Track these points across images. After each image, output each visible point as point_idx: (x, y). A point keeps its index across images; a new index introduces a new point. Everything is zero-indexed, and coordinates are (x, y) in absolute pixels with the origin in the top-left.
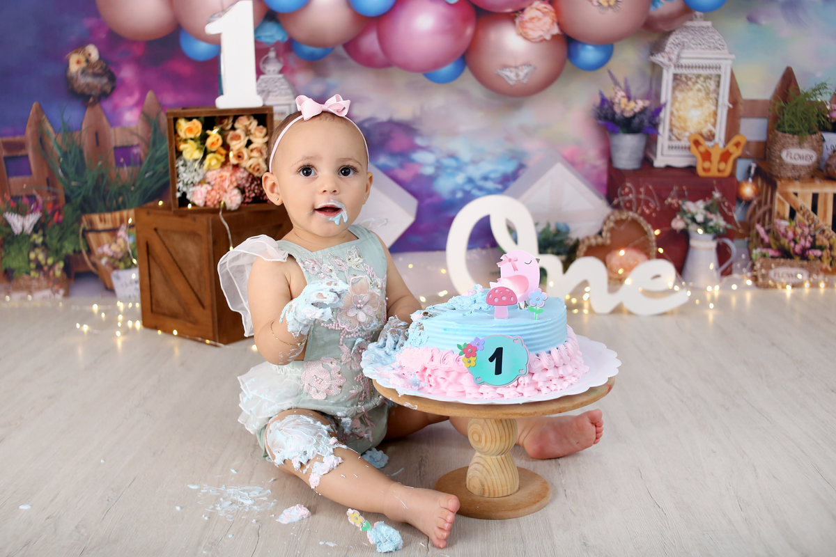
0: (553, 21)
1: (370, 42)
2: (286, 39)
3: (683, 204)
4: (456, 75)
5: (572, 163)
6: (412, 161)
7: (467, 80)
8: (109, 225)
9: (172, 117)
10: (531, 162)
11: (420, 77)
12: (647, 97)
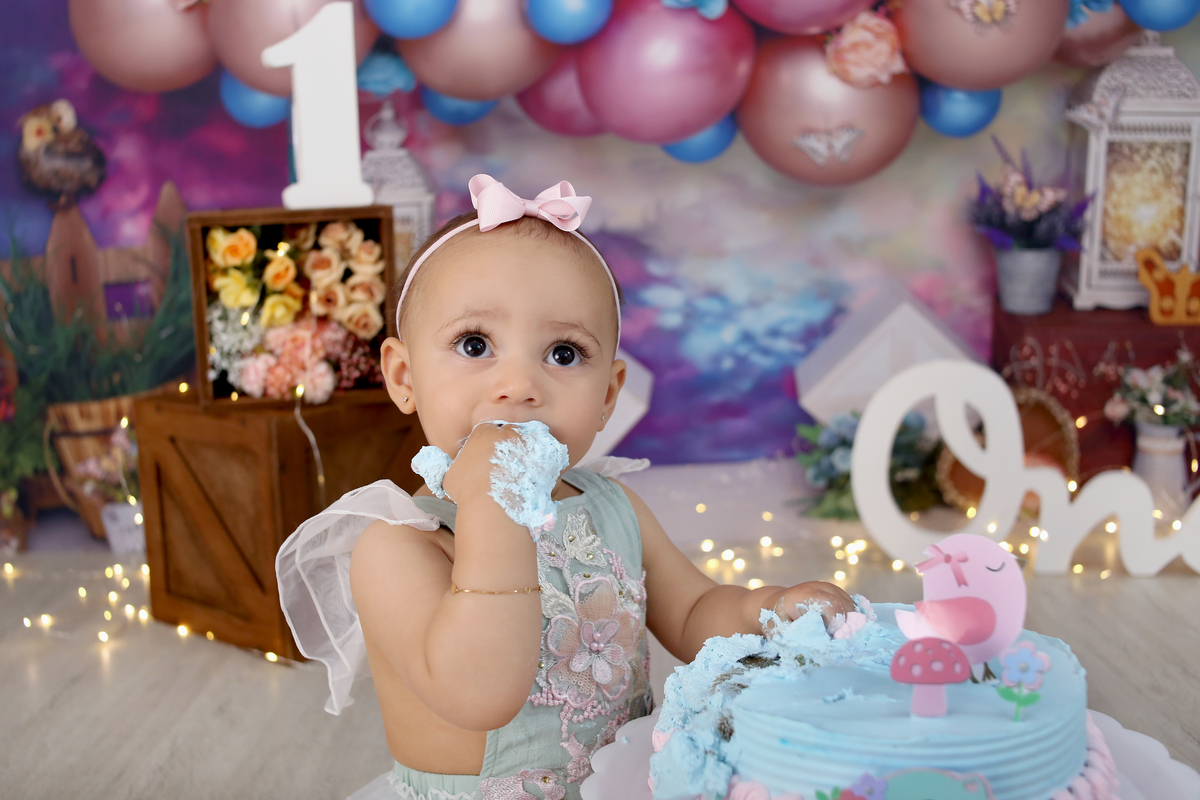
0: (893, 49)
1: (565, 90)
2: (411, 86)
3: (1127, 372)
4: (720, 148)
5: (930, 303)
6: (641, 304)
7: (740, 155)
8: (97, 424)
9: (198, 226)
10: (858, 303)
11: (656, 152)
12: (1061, 183)
